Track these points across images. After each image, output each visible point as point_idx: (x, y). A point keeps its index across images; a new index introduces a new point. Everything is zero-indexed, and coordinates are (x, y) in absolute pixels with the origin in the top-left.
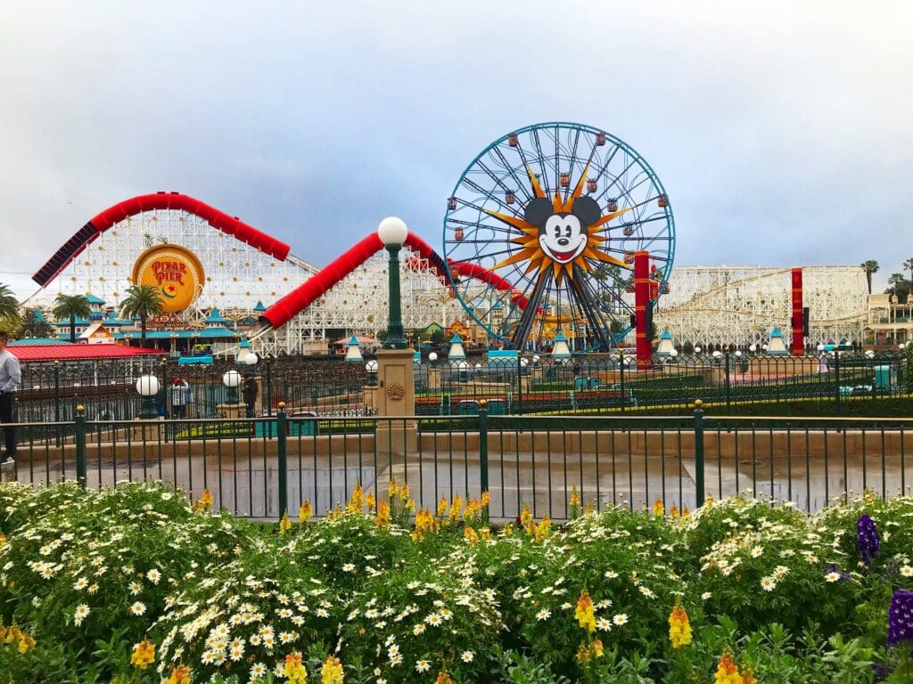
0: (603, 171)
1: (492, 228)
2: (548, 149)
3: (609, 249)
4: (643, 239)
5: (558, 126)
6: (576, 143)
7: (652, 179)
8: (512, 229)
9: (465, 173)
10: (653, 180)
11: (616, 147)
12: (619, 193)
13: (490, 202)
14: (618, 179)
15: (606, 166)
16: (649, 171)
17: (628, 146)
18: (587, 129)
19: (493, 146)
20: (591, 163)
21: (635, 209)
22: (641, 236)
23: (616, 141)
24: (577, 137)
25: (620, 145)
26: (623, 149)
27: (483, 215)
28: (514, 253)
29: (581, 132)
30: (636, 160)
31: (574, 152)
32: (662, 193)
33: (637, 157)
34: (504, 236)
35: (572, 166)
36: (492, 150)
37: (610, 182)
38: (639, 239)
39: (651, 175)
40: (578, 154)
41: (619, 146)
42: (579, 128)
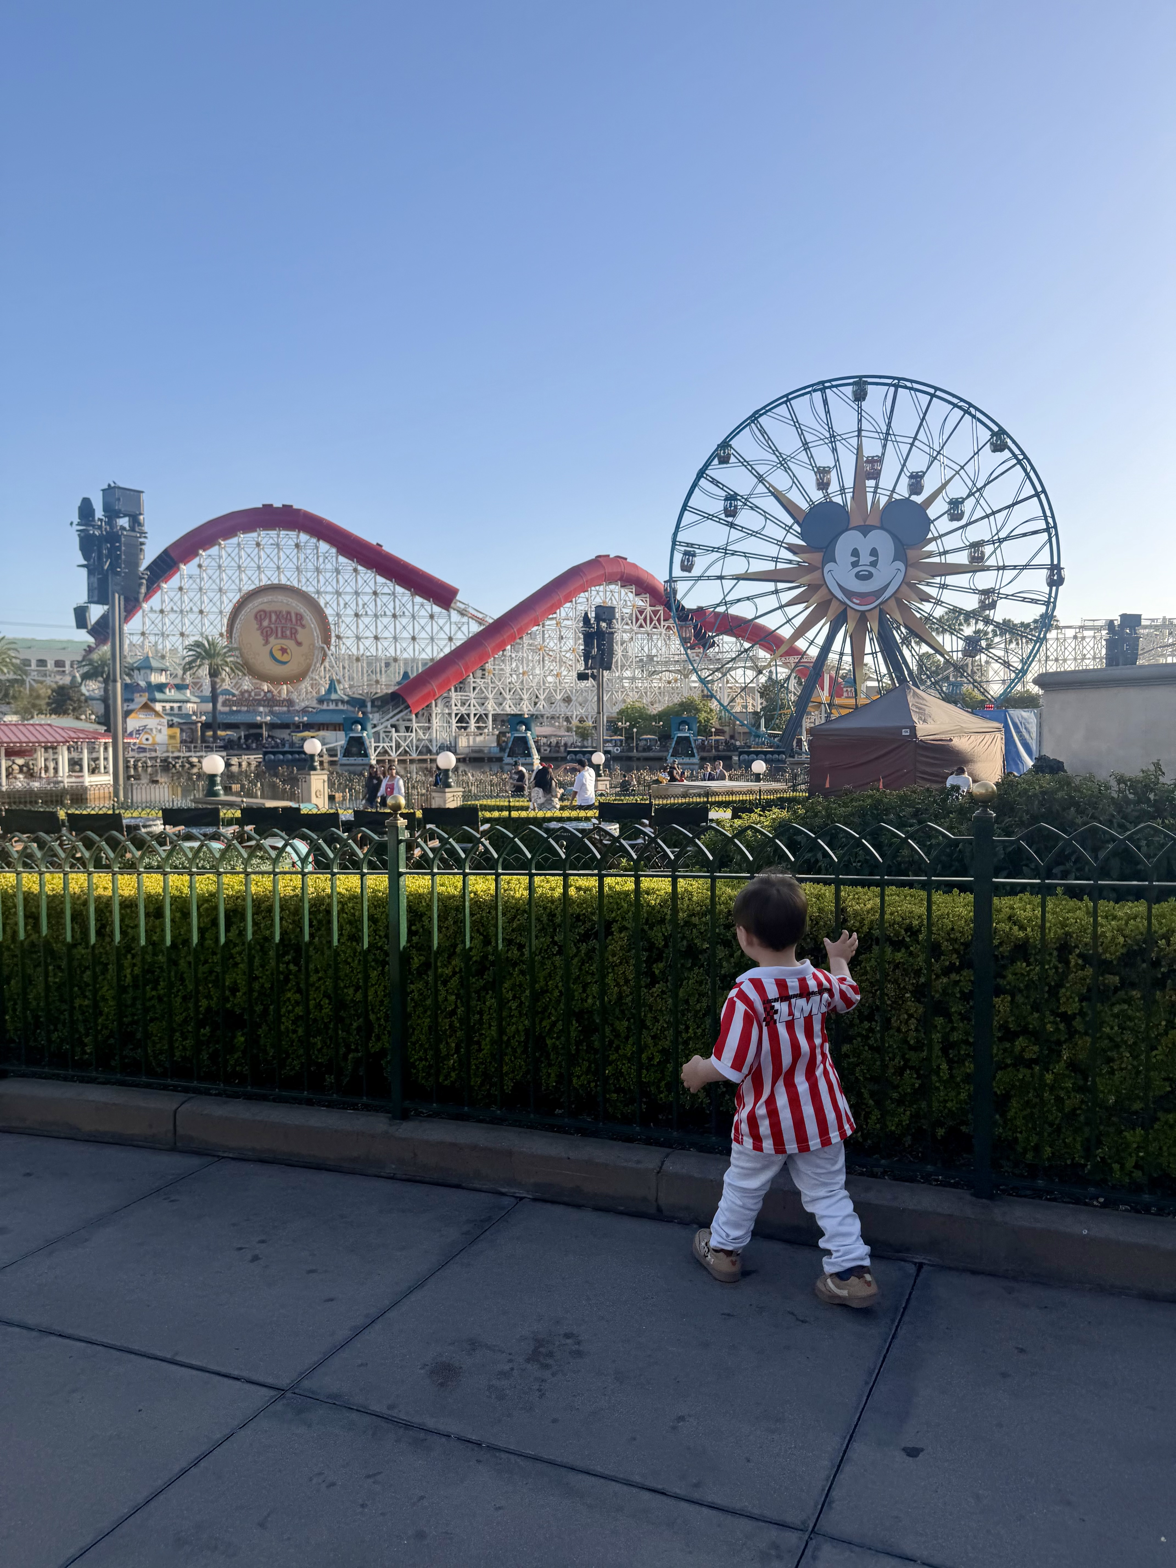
0: (887, 436)
1: (748, 598)
2: (788, 442)
3: (945, 553)
4: (994, 513)
5: (789, 400)
6: (827, 412)
7: (970, 414)
8: (781, 586)
9: (675, 534)
10: (974, 417)
11: (892, 389)
12: (926, 459)
13: (730, 559)
14: (915, 438)
15: (889, 425)
16: (961, 404)
17: (912, 381)
18: (834, 383)
19: (701, 474)
20: (863, 433)
21: (962, 472)
22: (989, 511)
23: (889, 381)
24: (825, 402)
25: (898, 383)
26: (906, 387)
27: (728, 584)
28: (797, 622)
29: (828, 391)
30: (933, 396)
31: (831, 429)
32: (996, 429)
33: (932, 391)
34: (771, 602)
35: (834, 450)
36: (703, 482)
37: (905, 448)
38: (987, 516)
39: (968, 409)
40: (838, 429)
41: (897, 387)
42: (822, 387)
